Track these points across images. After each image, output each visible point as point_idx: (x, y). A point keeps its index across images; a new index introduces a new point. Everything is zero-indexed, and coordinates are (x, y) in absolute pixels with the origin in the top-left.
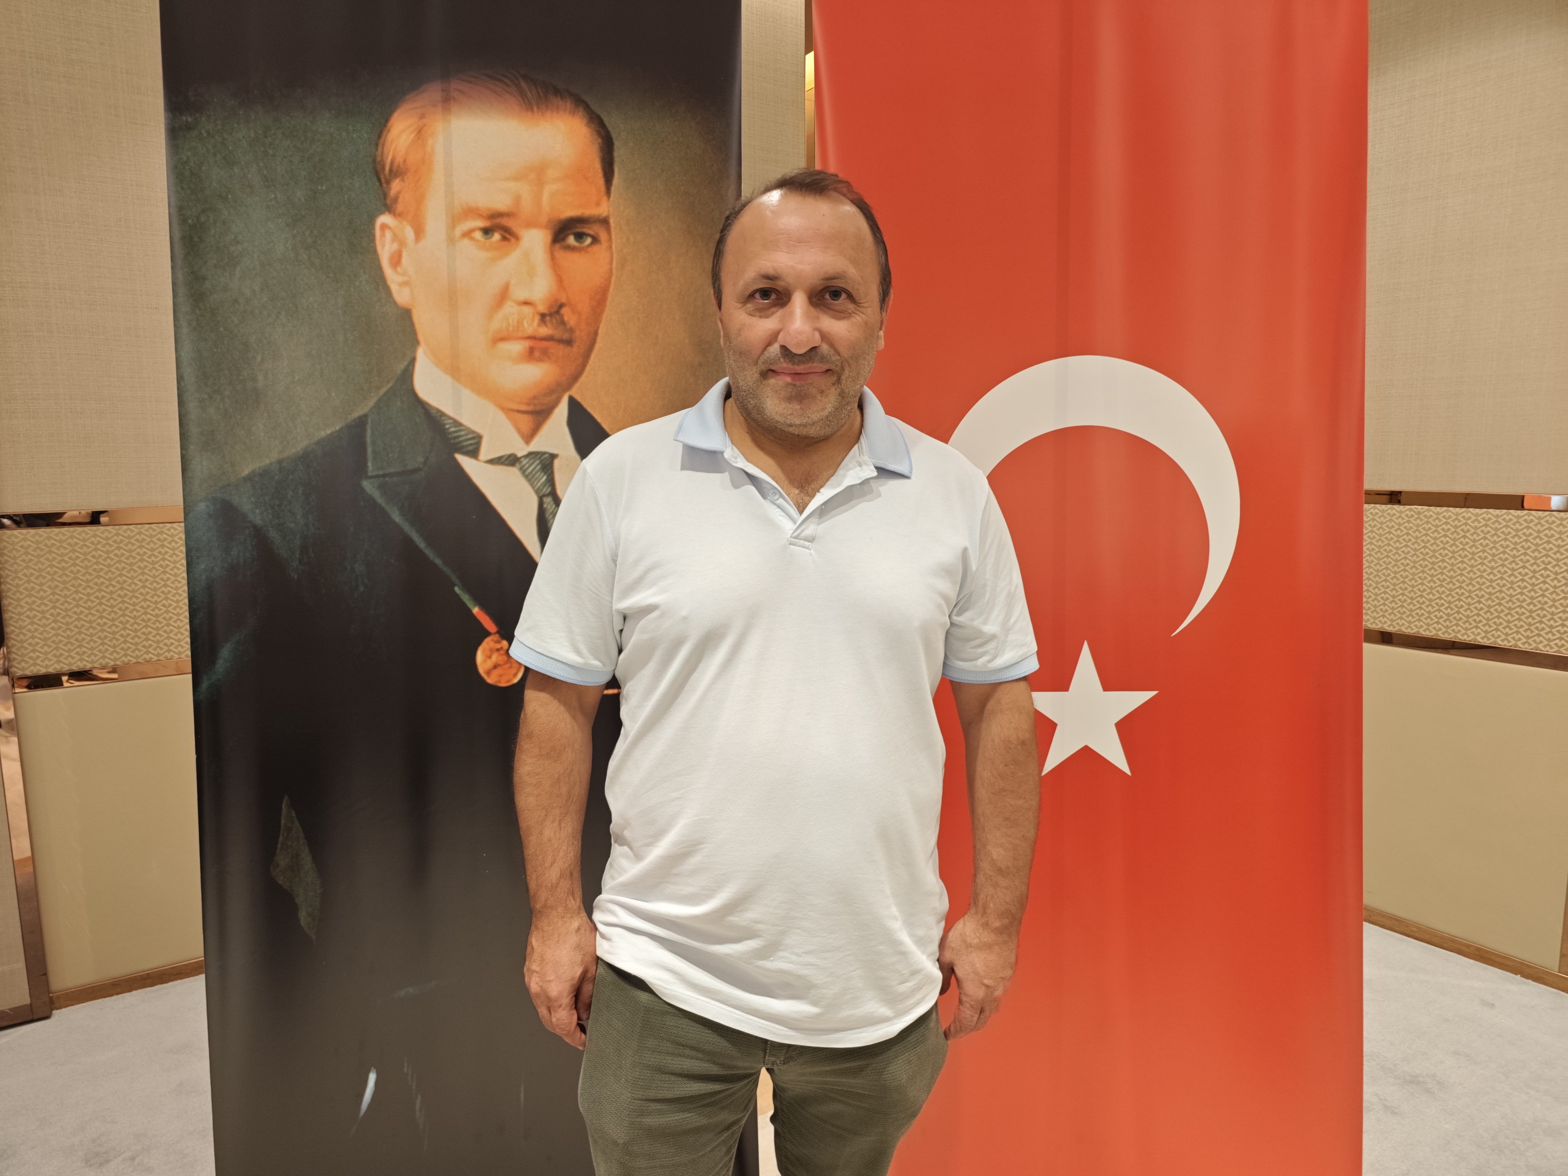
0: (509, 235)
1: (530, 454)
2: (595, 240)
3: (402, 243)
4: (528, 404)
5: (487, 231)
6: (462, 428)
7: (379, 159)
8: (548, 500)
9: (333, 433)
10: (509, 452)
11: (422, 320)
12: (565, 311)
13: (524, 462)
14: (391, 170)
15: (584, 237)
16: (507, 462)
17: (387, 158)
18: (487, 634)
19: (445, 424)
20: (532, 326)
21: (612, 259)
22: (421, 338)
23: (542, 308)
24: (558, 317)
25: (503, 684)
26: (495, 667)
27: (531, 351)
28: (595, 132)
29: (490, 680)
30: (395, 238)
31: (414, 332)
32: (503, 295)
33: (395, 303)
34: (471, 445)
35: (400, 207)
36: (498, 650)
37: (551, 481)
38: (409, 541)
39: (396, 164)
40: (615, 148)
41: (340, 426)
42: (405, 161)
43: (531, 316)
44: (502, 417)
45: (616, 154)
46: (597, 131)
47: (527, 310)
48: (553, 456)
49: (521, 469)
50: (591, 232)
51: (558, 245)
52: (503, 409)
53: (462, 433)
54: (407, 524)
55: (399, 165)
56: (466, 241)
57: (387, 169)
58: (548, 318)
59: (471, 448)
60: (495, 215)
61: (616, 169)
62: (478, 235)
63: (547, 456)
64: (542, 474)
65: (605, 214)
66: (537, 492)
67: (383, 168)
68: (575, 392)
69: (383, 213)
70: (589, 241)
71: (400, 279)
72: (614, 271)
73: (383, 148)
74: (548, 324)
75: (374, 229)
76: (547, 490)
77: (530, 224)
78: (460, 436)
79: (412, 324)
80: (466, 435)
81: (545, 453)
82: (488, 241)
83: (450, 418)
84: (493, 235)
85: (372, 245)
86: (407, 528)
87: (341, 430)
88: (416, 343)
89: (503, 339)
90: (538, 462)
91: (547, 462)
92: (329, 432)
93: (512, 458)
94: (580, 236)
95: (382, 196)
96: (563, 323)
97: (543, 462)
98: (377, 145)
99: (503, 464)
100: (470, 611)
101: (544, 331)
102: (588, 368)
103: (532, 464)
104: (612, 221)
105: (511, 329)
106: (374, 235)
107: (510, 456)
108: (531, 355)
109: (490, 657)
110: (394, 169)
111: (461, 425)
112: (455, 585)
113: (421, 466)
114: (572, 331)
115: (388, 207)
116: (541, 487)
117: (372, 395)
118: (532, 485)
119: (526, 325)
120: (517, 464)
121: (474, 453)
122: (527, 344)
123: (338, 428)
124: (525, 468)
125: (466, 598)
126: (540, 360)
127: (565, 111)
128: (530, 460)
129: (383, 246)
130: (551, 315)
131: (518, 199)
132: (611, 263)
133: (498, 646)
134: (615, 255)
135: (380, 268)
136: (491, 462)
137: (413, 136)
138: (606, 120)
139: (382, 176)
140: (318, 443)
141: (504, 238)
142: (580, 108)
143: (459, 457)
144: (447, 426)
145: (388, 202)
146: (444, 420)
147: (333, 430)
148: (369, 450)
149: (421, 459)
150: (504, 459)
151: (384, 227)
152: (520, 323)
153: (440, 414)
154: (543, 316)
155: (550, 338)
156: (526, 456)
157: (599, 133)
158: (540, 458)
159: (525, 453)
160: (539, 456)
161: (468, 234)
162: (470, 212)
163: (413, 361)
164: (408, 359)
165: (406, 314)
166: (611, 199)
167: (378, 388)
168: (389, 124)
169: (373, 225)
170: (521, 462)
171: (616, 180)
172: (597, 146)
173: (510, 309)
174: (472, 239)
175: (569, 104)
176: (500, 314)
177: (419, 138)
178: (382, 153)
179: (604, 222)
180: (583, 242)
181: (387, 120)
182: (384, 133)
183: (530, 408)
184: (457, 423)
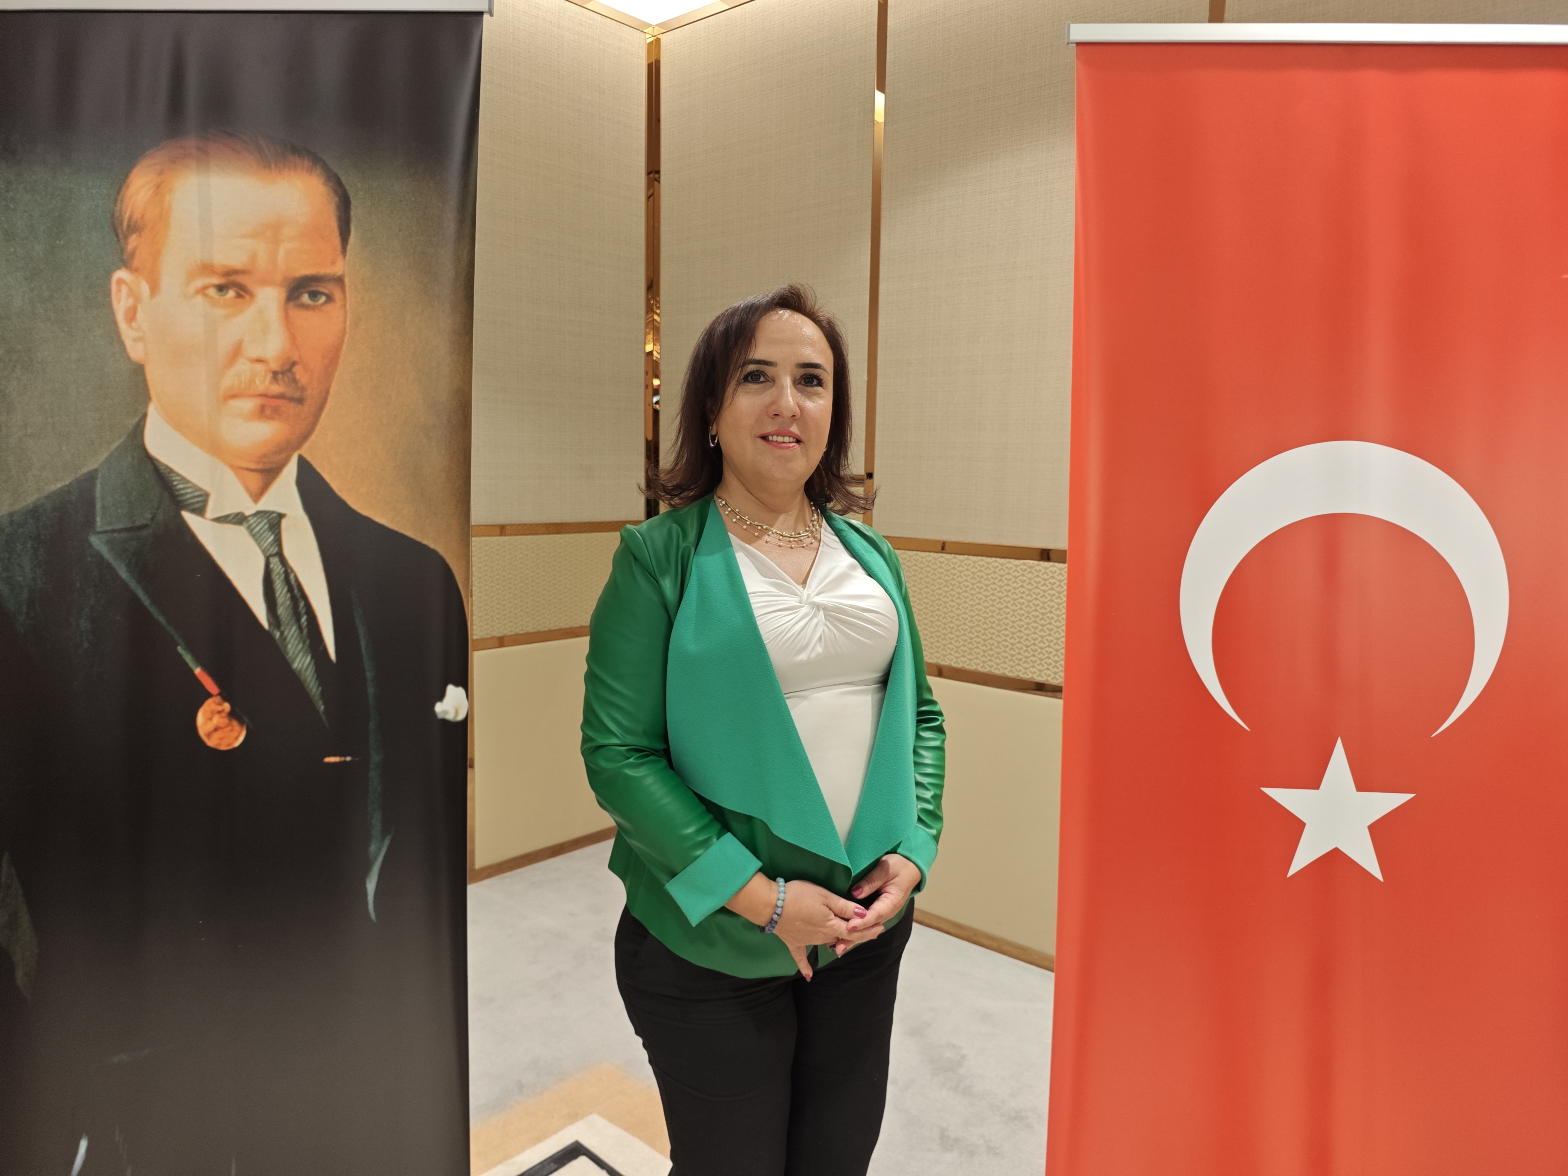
0: (243, 292)
1: (258, 513)
2: (330, 299)
3: (137, 299)
4: (258, 462)
5: (221, 289)
6: (189, 485)
7: (117, 214)
8: (275, 561)
9: (62, 487)
10: (236, 511)
11: (155, 376)
12: (297, 369)
13: (252, 520)
14: (129, 226)
15: (319, 296)
16: (234, 520)
17: (125, 213)
18: (208, 695)
19: (174, 481)
20: (264, 383)
21: (345, 317)
22: (152, 393)
23: (274, 366)
24: (289, 375)
25: (224, 747)
26: (216, 729)
27: (263, 408)
28: (332, 191)
29: (211, 743)
30: (132, 293)
31: (146, 388)
32: (236, 353)
33: (129, 358)
34: (198, 502)
35: (136, 263)
36: (219, 712)
37: (278, 541)
38: (135, 598)
39: (134, 220)
40: (352, 207)
41: (70, 481)
42: (142, 217)
43: (263, 373)
44: (230, 476)
45: (352, 213)
46: (333, 189)
47: (259, 367)
48: (281, 516)
49: (248, 528)
50: (326, 291)
51: (292, 304)
52: (232, 467)
53: (189, 490)
54: (134, 581)
55: (137, 221)
56: (199, 298)
57: (125, 224)
58: (280, 376)
59: (197, 506)
60: (230, 272)
61: (353, 229)
62: (212, 292)
63: (274, 515)
64: (270, 533)
65: (340, 273)
66: (264, 551)
67: (121, 224)
68: (305, 451)
69: (119, 268)
70: (323, 299)
71: (134, 334)
72: (348, 330)
73: (122, 204)
74: (280, 382)
75: (110, 284)
76: (273, 550)
77: (265, 282)
78: (187, 493)
79: (145, 380)
80: (193, 492)
81: (273, 512)
82: (222, 298)
83: (178, 475)
84: (227, 292)
85: (107, 300)
86: (133, 585)
87: (71, 484)
88: (147, 399)
89: (234, 396)
90: (266, 521)
91: (275, 522)
92: (59, 486)
93: (239, 516)
94: (314, 295)
95: (119, 251)
96: (295, 381)
97: (272, 521)
98: (116, 200)
99: (230, 522)
100: (191, 672)
101: (276, 389)
102: (318, 427)
103: (259, 523)
104: (346, 280)
105: (243, 386)
106: (110, 290)
107: (238, 514)
108: (262, 413)
109: (211, 719)
110: (132, 224)
111: (188, 482)
112: (177, 644)
113: (149, 523)
114: (303, 389)
115: (125, 262)
116: (269, 547)
117: (103, 450)
118: (259, 544)
119: (258, 382)
120: (245, 523)
121: (200, 511)
122: (258, 401)
123: (67, 482)
124: (252, 527)
125: (188, 658)
126: (271, 418)
127: (303, 168)
128: (258, 518)
129: (119, 301)
130: (283, 373)
131: (253, 257)
132: (345, 322)
133: (220, 708)
134: (349, 314)
135: (115, 323)
136: (219, 520)
137: (151, 192)
138: (343, 179)
139: (120, 232)
140: (47, 497)
141: (239, 296)
142: (318, 167)
143: (187, 516)
144: (175, 483)
145: (125, 257)
146: (172, 477)
147: (63, 484)
148: (98, 506)
149: (149, 516)
150: (231, 517)
151: (120, 282)
152: (252, 381)
153: (168, 470)
154: (275, 374)
155: (281, 396)
156: (254, 515)
157: (336, 192)
158: (268, 517)
159: (253, 511)
160: (267, 515)
162: (207, 269)
163: (144, 416)
164: (140, 415)
165: (139, 370)
166: (347, 257)
167: (110, 443)
168: (129, 180)
169: (110, 280)
170: (249, 521)
171: (352, 239)
172: (333, 204)
173: (242, 366)
174: (206, 295)
175: (307, 163)
176: (233, 372)
177: (157, 194)
178: (121, 209)
179: (339, 281)
180: (318, 300)
181: (127, 176)
182: (123, 189)
183: (259, 466)
184: (185, 480)
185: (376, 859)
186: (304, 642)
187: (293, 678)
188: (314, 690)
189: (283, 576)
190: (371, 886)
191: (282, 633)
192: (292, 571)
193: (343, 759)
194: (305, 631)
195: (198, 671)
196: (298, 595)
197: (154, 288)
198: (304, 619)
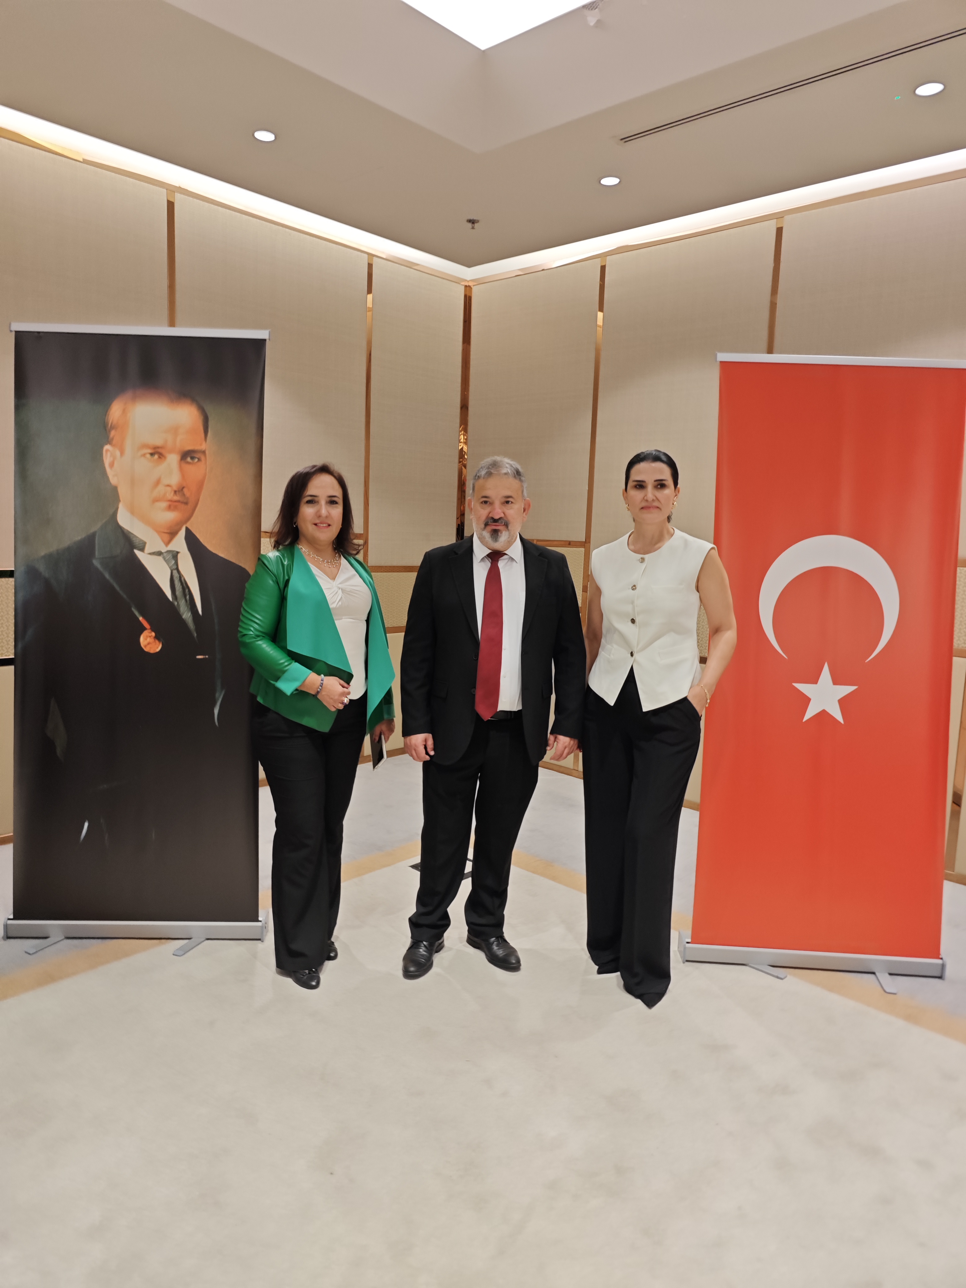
0: (161, 456)
1: (168, 552)
2: (199, 460)
3: (114, 458)
4: (167, 529)
5: (152, 454)
6: (137, 538)
7: (106, 421)
8: (175, 572)
9: (81, 539)
10: (158, 550)
11: (123, 492)
12: (185, 490)
13: (165, 554)
14: (111, 427)
15: (195, 458)
17: (109, 421)
18: (145, 629)
20: (170, 496)
21: (206, 469)
22: (121, 499)
23: (175, 488)
24: (182, 492)
25: (152, 651)
26: (149, 644)
27: (170, 506)
28: (201, 414)
29: (146, 650)
30: (112, 455)
31: (118, 497)
32: (158, 482)
33: (111, 483)
34: (141, 546)
35: (114, 442)
36: (150, 637)
37: (176, 563)
38: (112, 587)
40: (209, 420)
41: (83, 536)
42: (117, 423)
43: (170, 491)
44: (155, 534)
45: (209, 422)
46: (201, 412)
47: (169, 489)
48: (178, 553)
49: (163, 557)
50: (197, 456)
51: (183, 462)
52: (156, 531)
53: (137, 541)
54: (112, 579)
55: (115, 424)
56: (143, 459)
57: (110, 425)
58: (177, 493)
59: (141, 548)
60: (156, 448)
61: (209, 429)
62: (148, 456)
63: (175, 552)
64: (173, 560)
65: (204, 449)
66: (170, 568)
67: (108, 425)
68: (188, 525)
69: (106, 444)
70: (196, 460)
71: (113, 473)
72: (207, 473)
73: (108, 417)
74: (177, 495)
76: (174, 567)
77: (171, 452)
79: (117, 493)
80: (139, 541)
83: (132, 534)
84: (154, 456)
85: (101, 458)
86: (111, 581)
87: (84, 538)
88: (119, 501)
89: (157, 501)
90: (171, 555)
91: (175, 555)
92: (79, 538)
93: (159, 552)
94: (193, 458)
95: (107, 437)
96: (184, 495)
98: (105, 415)
99: (155, 555)
100: (138, 619)
101: (176, 498)
102: (194, 515)
103: (168, 555)
104: (207, 452)
105: (161, 496)
106: (102, 454)
108: (169, 508)
109: (146, 639)
110: (113, 425)
112: (132, 607)
113: (119, 555)
114: (188, 498)
115: (109, 442)
116: (172, 566)
117: (99, 522)
118: (168, 565)
119: (168, 495)
120: (162, 555)
121: (142, 549)
122: (168, 503)
124: (165, 557)
125: (137, 613)
126: (173, 510)
127: (188, 403)
129: (106, 459)
130: (179, 491)
131: (166, 441)
132: (206, 470)
133: (150, 635)
134: (208, 467)
135: (104, 468)
136: (150, 554)
137: (121, 412)
138: (206, 409)
139: (107, 429)
140: (74, 543)
141: (159, 457)
142: (194, 403)
143: (136, 551)
144: (131, 538)
145: (109, 440)
146: (129, 535)
147: (81, 537)
148: (97, 547)
149: (119, 551)
150: (156, 553)
151: (107, 451)
152: (165, 494)
153: (128, 532)
154: (175, 492)
155: (178, 501)
156: (165, 552)
159: (165, 550)
160: (172, 552)
161: (144, 455)
162: (145, 446)
163: (117, 509)
164: (115, 508)
165: (115, 489)
166: (207, 443)
167: (101, 520)
168: (111, 407)
169: (103, 450)
171: (209, 434)
172: (201, 418)
173: (161, 489)
174: (145, 457)
175: (189, 401)
176: (156, 490)
177: (124, 413)
178: (107, 419)
179: (204, 452)
180: (194, 460)
181: (110, 405)
182: (109, 410)
183: (168, 531)
184: (135, 536)
185: (218, 699)
186: (188, 607)
187: (183, 622)
188: (192, 627)
189: (179, 579)
190: (216, 711)
191: (178, 603)
192: (183, 576)
193: (204, 657)
194: (188, 602)
195: (141, 618)
196: (185, 587)
197: (122, 453)
198: (188, 597)
